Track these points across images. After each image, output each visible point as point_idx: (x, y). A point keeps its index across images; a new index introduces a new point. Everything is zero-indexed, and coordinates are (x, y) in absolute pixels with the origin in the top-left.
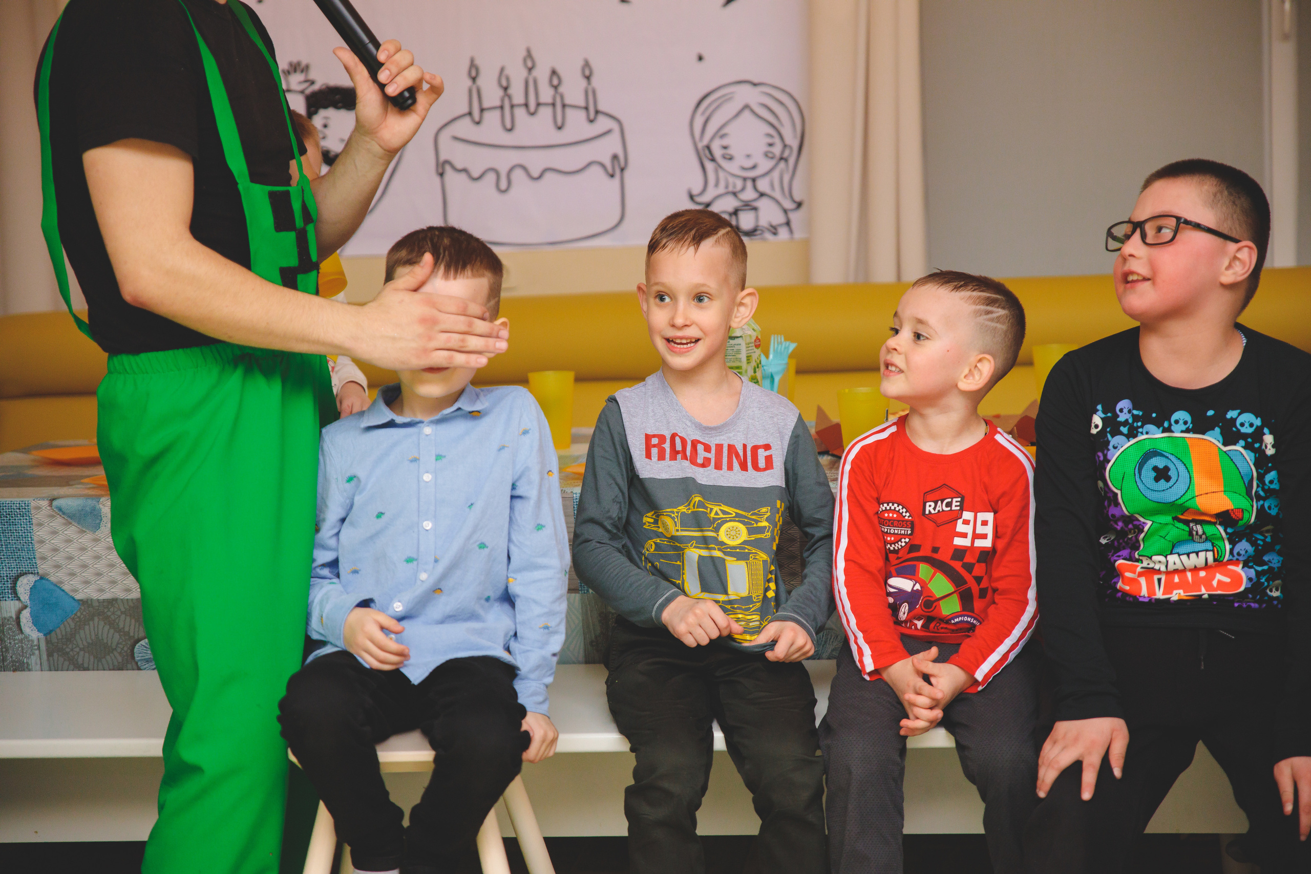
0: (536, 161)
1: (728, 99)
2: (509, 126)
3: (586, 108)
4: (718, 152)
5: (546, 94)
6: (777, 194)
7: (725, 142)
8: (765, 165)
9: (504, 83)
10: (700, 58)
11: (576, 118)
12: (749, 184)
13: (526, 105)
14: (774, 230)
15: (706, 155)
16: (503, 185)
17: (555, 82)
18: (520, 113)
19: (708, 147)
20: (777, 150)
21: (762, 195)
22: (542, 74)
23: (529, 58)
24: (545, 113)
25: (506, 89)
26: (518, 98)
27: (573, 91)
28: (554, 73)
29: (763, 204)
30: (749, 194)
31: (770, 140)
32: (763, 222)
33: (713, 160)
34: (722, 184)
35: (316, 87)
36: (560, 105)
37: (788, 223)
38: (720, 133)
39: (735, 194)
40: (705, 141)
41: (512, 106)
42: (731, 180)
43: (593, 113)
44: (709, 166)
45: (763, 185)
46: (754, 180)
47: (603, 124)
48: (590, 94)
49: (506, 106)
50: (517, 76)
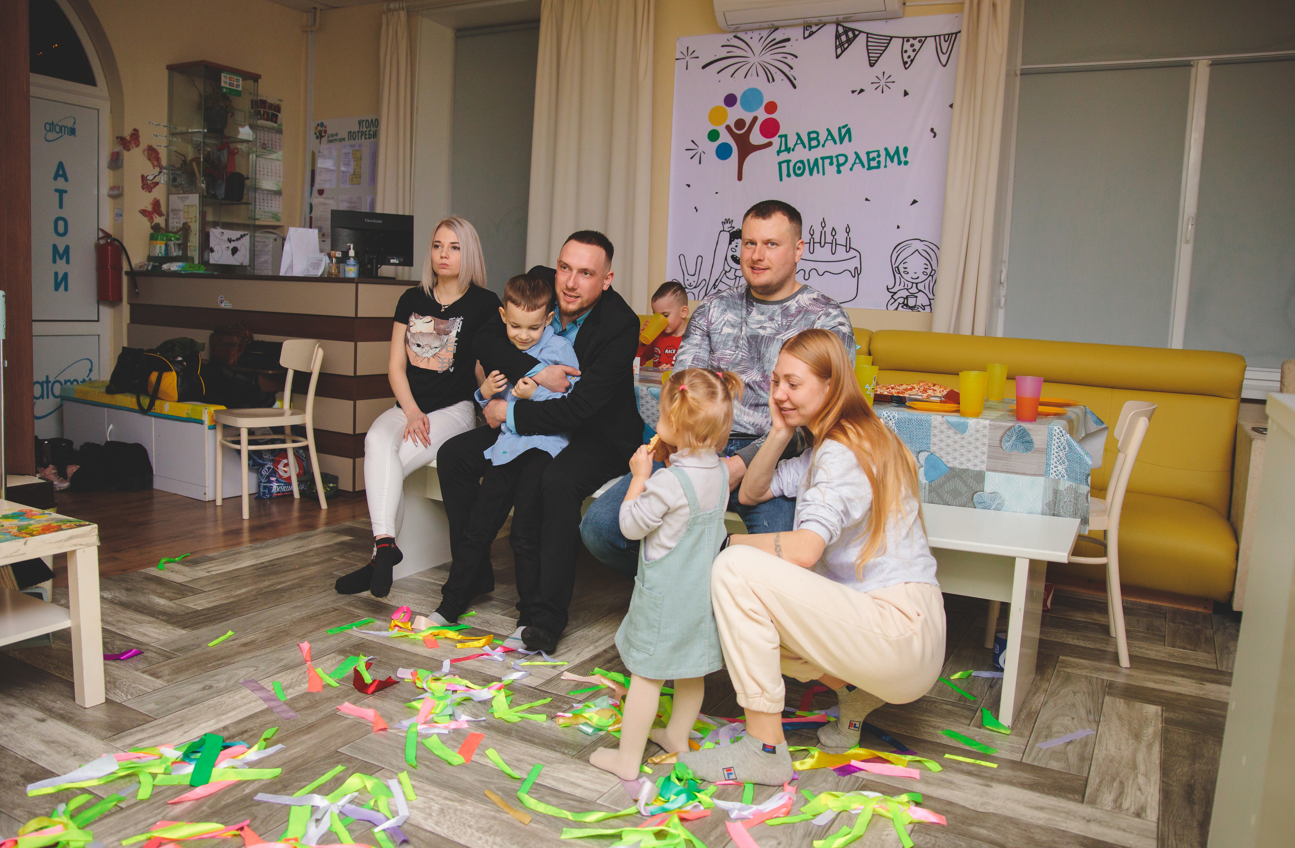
0: (821, 268)
1: (909, 246)
2: (812, 252)
3: (846, 246)
4: (902, 270)
5: (829, 239)
6: (927, 291)
7: (905, 266)
8: (922, 278)
9: (812, 233)
10: (898, 227)
11: (841, 250)
12: (914, 285)
13: (820, 243)
14: (924, 307)
15: (896, 271)
16: (807, 277)
17: (834, 233)
18: (817, 246)
19: (898, 267)
20: (929, 271)
21: (920, 291)
22: (828, 230)
23: (823, 224)
24: (828, 246)
25: (812, 235)
26: (817, 240)
27: (841, 238)
28: (833, 229)
29: (920, 295)
30: (914, 290)
31: (926, 267)
32: (919, 303)
33: (900, 273)
34: (902, 284)
35: (735, 230)
36: (834, 244)
37: (930, 305)
38: (904, 261)
39: (907, 290)
40: (896, 265)
41: (814, 243)
42: (906, 283)
43: (848, 248)
44: (897, 276)
45: (921, 286)
46: (917, 284)
47: (852, 253)
48: (848, 240)
49: (811, 243)
50: (818, 229)
